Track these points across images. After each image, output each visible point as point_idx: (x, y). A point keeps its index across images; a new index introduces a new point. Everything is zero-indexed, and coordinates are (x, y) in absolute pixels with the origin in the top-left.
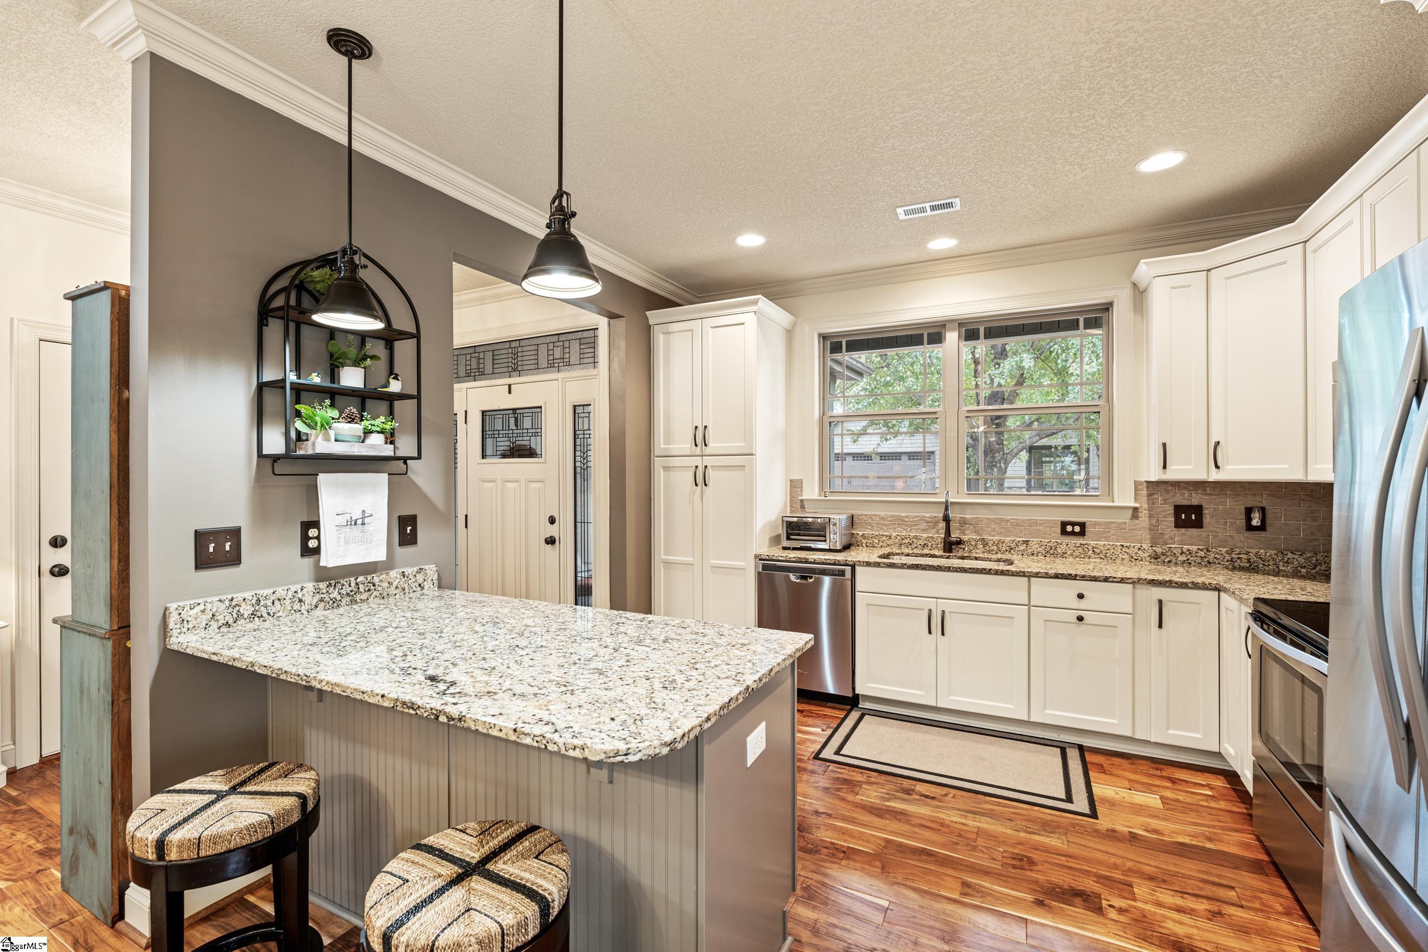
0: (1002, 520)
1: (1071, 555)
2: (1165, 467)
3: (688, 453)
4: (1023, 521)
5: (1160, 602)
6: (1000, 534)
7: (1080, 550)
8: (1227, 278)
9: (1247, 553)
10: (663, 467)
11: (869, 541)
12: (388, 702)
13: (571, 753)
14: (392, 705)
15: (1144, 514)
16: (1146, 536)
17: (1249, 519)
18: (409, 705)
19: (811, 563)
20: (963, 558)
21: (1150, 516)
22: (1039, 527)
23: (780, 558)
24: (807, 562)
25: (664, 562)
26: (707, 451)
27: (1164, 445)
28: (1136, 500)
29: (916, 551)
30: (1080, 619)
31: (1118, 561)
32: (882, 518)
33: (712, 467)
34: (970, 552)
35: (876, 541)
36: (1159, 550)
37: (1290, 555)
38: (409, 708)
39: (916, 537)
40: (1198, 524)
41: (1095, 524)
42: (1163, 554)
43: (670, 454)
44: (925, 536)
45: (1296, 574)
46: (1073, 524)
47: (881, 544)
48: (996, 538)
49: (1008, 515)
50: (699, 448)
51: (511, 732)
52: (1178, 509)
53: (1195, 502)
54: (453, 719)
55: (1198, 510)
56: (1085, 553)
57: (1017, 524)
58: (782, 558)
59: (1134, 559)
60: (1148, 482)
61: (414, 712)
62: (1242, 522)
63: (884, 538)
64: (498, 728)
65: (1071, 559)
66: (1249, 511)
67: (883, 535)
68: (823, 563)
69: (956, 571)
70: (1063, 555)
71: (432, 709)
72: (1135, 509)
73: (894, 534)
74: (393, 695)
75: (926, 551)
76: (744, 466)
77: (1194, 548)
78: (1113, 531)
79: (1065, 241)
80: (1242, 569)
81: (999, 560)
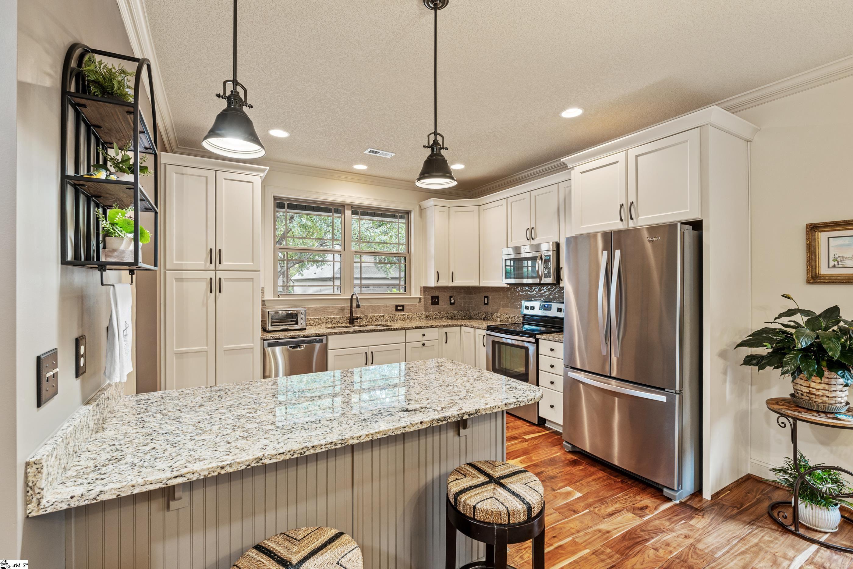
0: (373, 306)
1: (400, 320)
2: (438, 281)
3: (203, 268)
4: (381, 306)
5: (446, 333)
6: (372, 313)
7: (403, 317)
8: (455, 212)
9: (451, 313)
10: (175, 278)
11: (308, 323)
12: (425, 425)
13: (530, 403)
14: (429, 425)
15: (422, 300)
16: (422, 309)
17: (451, 300)
18: (442, 419)
19: (302, 337)
20: (360, 326)
21: (424, 301)
22: (388, 308)
23: (281, 337)
24: (299, 337)
25: (176, 354)
26: (221, 267)
27: (438, 272)
28: (420, 295)
29: (334, 325)
30: (424, 345)
31: (415, 320)
32: (315, 309)
33: (225, 279)
34: (360, 323)
35: (312, 322)
36: (427, 314)
37: (461, 313)
38: (442, 421)
39: (334, 318)
40: (437, 303)
41: (408, 305)
42: (429, 316)
43: (184, 268)
44: (339, 317)
45: (462, 319)
46: (400, 306)
47: (315, 324)
48: (371, 315)
49: (375, 303)
50: (213, 265)
51: (504, 406)
52: (433, 298)
53: (437, 295)
54: (472, 414)
55: (437, 297)
56: (405, 318)
57: (379, 307)
58: (282, 337)
59: (420, 319)
60: (424, 287)
61: (446, 422)
62: (449, 302)
63: (317, 320)
64: (497, 407)
65: (400, 322)
66: (451, 297)
67: (316, 318)
68: (309, 337)
69: (378, 331)
70: (397, 320)
71: (458, 415)
72: (420, 298)
73: (322, 317)
74: (428, 419)
75: (339, 325)
76: (252, 279)
77: (437, 312)
78: (413, 308)
79: (395, 180)
80: (449, 319)
81: (376, 325)
